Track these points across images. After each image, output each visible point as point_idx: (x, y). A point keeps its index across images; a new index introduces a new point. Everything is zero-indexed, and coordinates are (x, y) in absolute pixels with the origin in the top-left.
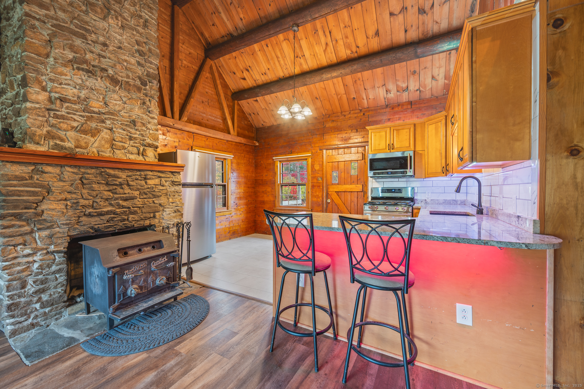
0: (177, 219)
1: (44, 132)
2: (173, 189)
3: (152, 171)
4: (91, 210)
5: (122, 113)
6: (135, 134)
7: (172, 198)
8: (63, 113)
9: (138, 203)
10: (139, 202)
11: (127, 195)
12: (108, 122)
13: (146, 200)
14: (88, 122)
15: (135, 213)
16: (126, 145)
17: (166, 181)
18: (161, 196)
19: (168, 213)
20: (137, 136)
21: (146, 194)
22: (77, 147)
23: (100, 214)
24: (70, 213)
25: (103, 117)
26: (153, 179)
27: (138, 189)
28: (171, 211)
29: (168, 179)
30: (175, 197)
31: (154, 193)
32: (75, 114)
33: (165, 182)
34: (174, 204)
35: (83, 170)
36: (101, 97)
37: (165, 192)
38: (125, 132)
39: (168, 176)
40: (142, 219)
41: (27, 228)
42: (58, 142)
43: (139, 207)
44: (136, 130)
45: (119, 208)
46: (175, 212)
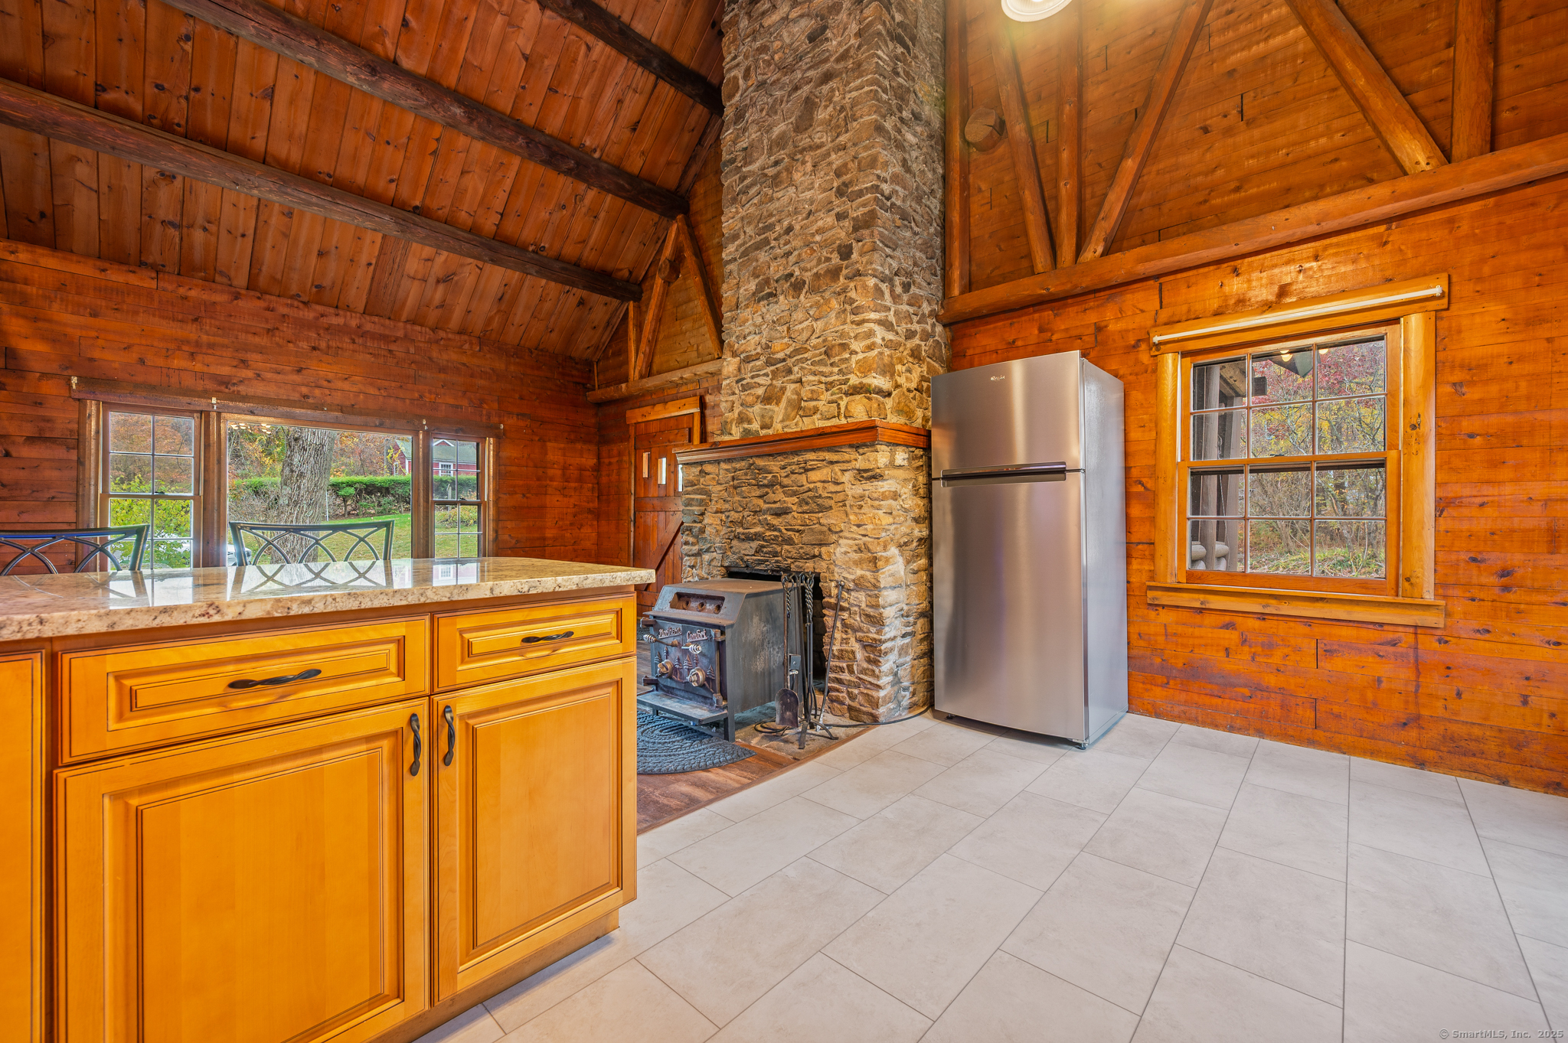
0: (862, 569)
1: (736, 415)
2: (858, 490)
3: (814, 450)
4: (740, 530)
5: (814, 341)
6: (831, 374)
7: (856, 514)
8: (749, 380)
9: (793, 522)
10: (795, 518)
11: (777, 505)
12: (796, 369)
13: (806, 516)
14: (774, 382)
15: (789, 541)
16: (820, 404)
17: (843, 471)
18: (831, 508)
19: (843, 550)
20: (836, 377)
21: (807, 503)
22: (762, 428)
23: (749, 538)
24: (724, 530)
25: (790, 362)
26: (819, 468)
27: (794, 494)
28: (851, 547)
29: (845, 466)
30: (862, 511)
31: (820, 501)
32: (758, 376)
33: (839, 473)
34: (861, 531)
35: (734, 465)
36: (785, 328)
37: (841, 497)
38: (816, 378)
39: (847, 457)
40: (802, 558)
41: (695, 549)
42: (746, 426)
43: (798, 531)
44: (832, 365)
45: (769, 530)
46: (860, 550)
